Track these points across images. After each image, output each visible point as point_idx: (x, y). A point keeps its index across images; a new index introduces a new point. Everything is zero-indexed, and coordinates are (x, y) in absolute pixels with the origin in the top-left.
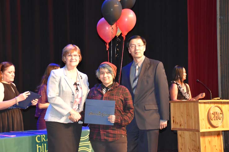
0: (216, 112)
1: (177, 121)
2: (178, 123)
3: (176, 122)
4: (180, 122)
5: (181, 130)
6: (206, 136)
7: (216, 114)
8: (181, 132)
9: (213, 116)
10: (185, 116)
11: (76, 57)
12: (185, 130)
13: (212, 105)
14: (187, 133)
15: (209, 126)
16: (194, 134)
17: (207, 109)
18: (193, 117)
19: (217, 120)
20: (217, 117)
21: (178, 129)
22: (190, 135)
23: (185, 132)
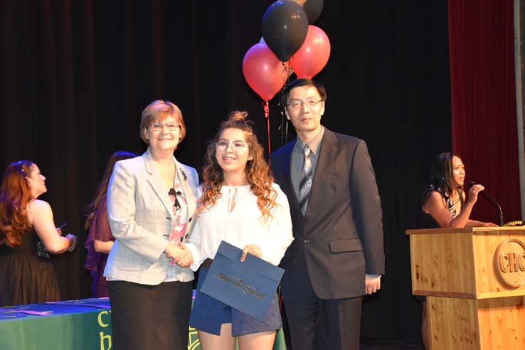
0: (514, 254)
1: (425, 276)
2: (427, 279)
3: (422, 278)
4: (432, 279)
5: (434, 294)
6: (492, 307)
7: (514, 258)
8: (436, 302)
9: (505, 263)
10: (444, 263)
11: (173, 128)
12: (444, 295)
13: (504, 238)
14: (448, 302)
15: (497, 285)
16: (465, 303)
17: (493, 248)
18: (461, 267)
19: (516, 271)
20: (515, 264)
21: (428, 292)
22: (455, 307)
23: (443, 299)
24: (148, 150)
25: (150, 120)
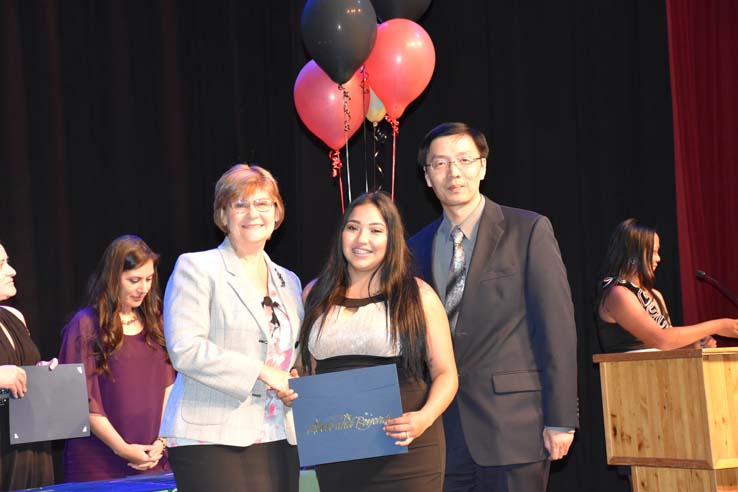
1: (627, 430)
2: (630, 438)
3: (622, 435)
4: (638, 435)
5: (643, 463)
8: (647, 474)
10: (657, 409)
11: (264, 208)
12: (659, 463)
14: (667, 475)
16: (695, 478)
18: (685, 417)
21: (633, 459)
22: (679, 483)
23: (659, 471)
24: (227, 239)
25: (229, 196)
